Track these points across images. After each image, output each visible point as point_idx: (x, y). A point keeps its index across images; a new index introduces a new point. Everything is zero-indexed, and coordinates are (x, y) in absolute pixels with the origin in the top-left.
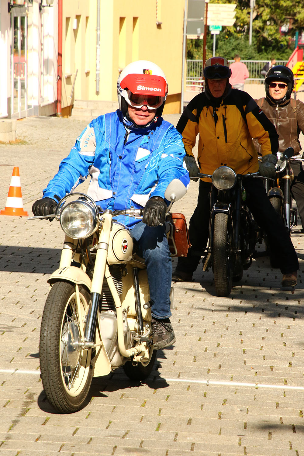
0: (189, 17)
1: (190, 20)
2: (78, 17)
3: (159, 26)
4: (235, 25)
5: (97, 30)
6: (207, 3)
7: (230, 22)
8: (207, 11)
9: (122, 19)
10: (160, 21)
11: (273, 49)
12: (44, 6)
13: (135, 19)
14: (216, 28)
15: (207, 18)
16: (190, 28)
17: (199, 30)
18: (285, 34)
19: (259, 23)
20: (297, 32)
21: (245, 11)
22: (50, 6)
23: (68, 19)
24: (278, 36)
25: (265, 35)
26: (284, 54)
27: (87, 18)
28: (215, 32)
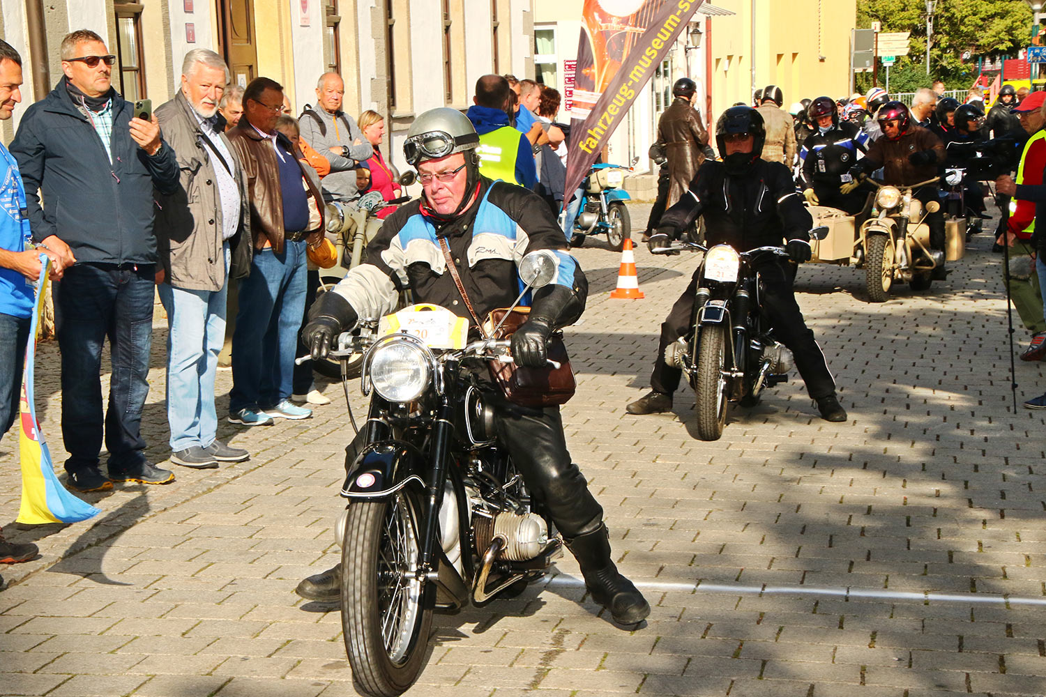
0: (856, 49)
1: (857, 52)
2: (730, 58)
3: (822, 60)
4: (910, 55)
5: (751, 70)
6: (877, 33)
7: (904, 51)
8: (877, 41)
9: (779, 56)
10: (824, 56)
11: (954, 79)
12: (690, 49)
13: (795, 55)
14: (889, 59)
15: (877, 49)
16: (857, 61)
17: (868, 62)
18: (966, 61)
19: (936, 52)
20: (980, 58)
21: (921, 39)
22: (696, 48)
23: (718, 60)
24: (959, 63)
25: (944, 64)
26: (966, 83)
27: (741, 58)
28: (887, 64)
